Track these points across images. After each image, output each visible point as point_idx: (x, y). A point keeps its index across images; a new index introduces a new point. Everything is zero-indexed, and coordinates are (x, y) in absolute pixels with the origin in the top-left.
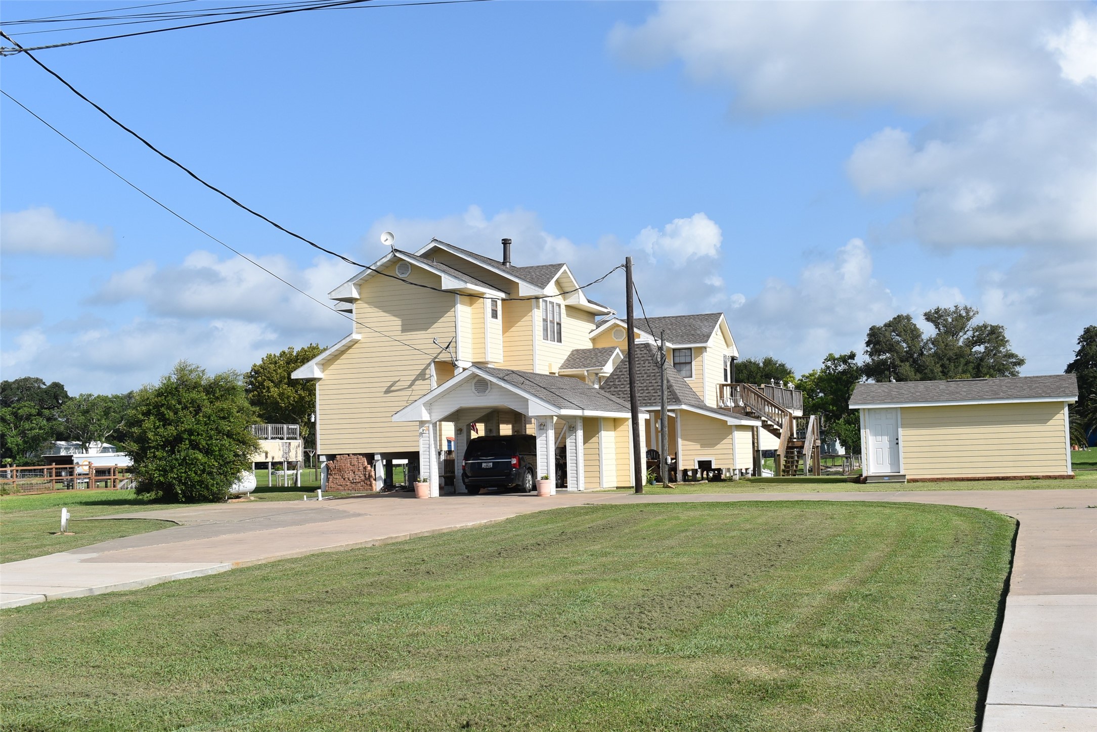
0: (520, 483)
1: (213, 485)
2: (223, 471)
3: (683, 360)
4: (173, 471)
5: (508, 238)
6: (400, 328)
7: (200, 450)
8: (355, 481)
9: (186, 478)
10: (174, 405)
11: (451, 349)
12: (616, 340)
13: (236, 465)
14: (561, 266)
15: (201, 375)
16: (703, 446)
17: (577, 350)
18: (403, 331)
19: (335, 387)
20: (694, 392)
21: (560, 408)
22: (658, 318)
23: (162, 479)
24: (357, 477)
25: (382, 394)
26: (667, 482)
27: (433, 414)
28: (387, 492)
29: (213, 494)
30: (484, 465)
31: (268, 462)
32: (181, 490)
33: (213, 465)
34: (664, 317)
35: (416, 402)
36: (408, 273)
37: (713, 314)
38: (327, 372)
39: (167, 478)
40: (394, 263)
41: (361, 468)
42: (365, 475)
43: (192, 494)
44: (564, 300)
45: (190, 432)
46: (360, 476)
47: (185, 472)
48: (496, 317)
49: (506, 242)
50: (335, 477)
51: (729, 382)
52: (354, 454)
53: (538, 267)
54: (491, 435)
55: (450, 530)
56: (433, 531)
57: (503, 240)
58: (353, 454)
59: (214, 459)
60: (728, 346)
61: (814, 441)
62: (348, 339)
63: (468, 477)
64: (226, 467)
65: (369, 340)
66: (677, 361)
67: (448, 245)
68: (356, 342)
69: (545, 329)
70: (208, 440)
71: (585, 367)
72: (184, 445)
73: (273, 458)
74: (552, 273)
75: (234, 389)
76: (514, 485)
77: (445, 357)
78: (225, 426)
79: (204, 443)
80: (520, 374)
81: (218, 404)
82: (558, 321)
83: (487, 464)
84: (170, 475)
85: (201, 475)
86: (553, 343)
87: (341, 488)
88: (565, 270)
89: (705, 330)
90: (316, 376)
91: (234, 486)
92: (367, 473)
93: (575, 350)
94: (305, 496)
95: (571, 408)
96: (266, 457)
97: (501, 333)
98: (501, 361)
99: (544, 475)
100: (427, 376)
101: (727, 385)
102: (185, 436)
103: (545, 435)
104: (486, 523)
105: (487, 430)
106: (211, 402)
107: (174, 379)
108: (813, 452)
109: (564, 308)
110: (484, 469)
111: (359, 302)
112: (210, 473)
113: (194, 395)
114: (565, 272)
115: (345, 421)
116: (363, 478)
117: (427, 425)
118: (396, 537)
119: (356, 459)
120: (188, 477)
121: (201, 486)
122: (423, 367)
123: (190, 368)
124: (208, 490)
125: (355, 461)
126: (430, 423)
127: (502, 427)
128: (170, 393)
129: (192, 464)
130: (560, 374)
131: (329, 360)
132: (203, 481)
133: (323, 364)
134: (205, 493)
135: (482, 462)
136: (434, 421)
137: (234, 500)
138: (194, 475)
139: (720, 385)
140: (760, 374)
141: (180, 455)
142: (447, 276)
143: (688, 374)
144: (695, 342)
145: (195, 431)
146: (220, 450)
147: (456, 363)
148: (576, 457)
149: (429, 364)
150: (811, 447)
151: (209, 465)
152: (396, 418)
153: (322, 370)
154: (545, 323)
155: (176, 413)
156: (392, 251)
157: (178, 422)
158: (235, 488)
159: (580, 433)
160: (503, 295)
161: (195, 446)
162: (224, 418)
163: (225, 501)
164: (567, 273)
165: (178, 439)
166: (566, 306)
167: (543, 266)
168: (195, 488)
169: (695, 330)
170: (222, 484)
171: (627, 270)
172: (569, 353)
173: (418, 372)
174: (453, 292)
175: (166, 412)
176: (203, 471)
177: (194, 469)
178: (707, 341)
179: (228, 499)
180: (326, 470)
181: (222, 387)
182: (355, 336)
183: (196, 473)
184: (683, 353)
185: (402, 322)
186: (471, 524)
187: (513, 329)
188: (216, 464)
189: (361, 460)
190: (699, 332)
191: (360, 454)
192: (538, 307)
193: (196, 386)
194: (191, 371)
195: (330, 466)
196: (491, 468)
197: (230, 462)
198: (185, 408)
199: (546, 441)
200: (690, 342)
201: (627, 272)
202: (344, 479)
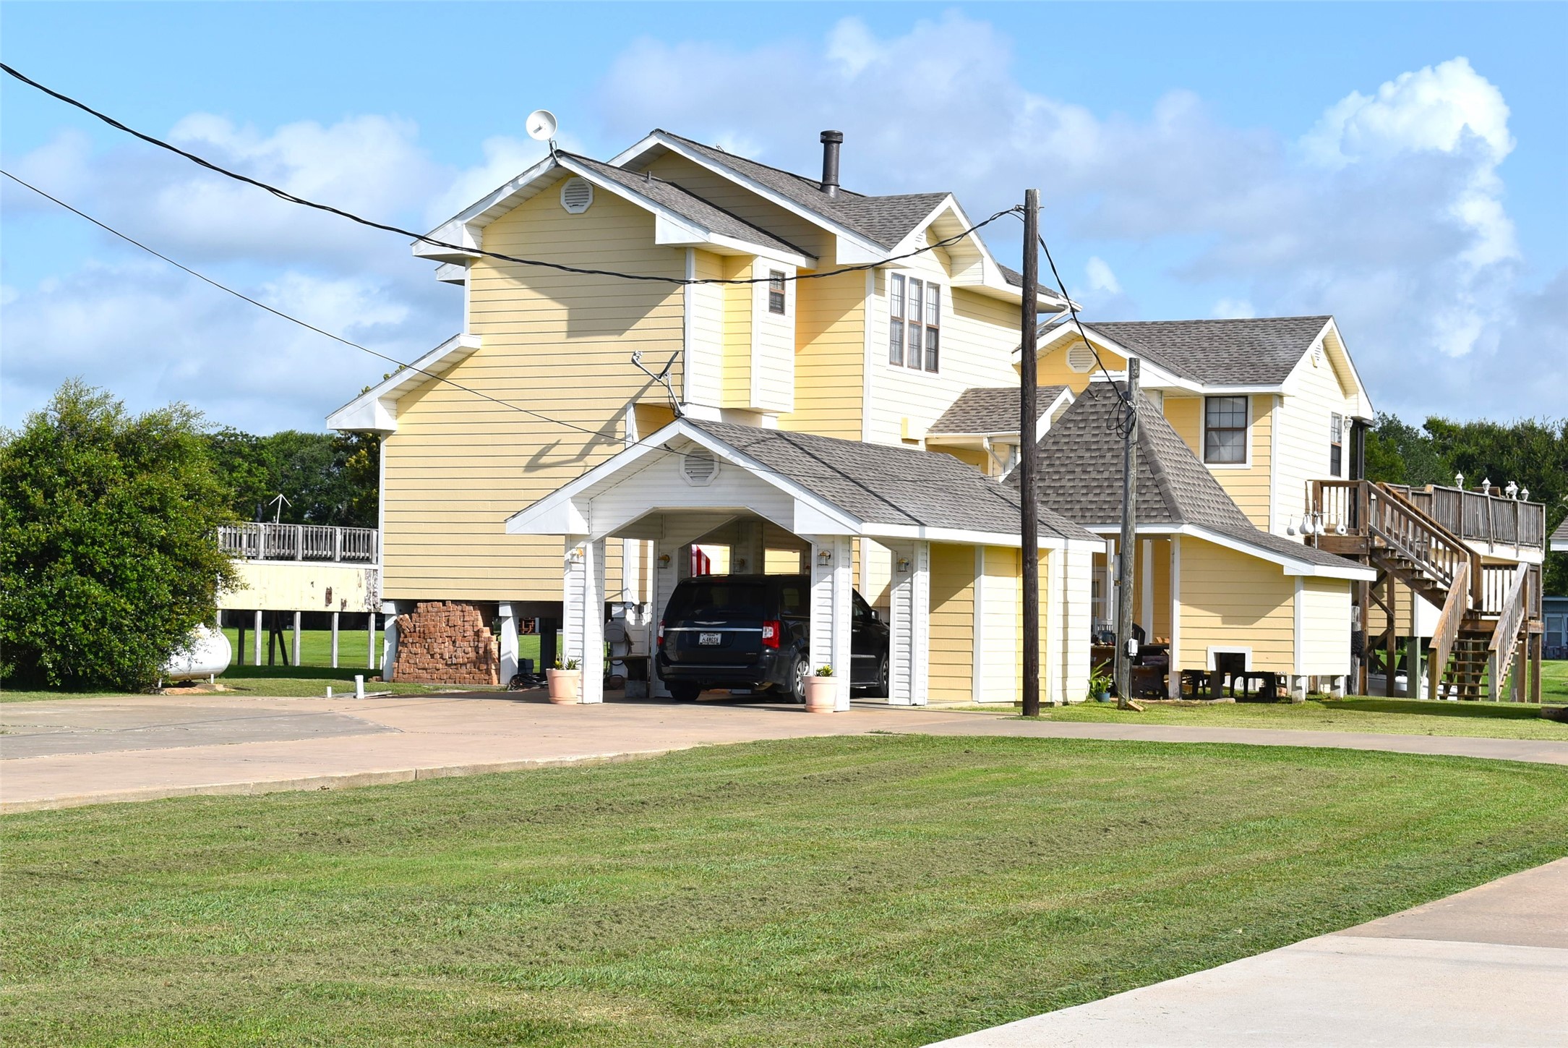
0: (781, 682)
1: (122, 654)
2: (147, 625)
3: (1226, 422)
4: (35, 620)
5: (836, 129)
6: (564, 326)
7: (99, 578)
8: (454, 661)
9: (64, 637)
10: (50, 477)
11: (670, 379)
12: (1075, 371)
13: (178, 614)
14: (939, 197)
15: (113, 413)
16: (1229, 619)
17: (976, 391)
18: (571, 333)
19: (421, 451)
20: (1226, 497)
21: (861, 520)
22: (1184, 323)
23: (11, 635)
24: (460, 653)
25: (519, 472)
26: (1126, 696)
27: (595, 522)
28: (522, 687)
29: (120, 672)
30: (703, 639)
31: (333, 613)
32: (54, 662)
33: (124, 610)
34: (1197, 322)
35: (558, 494)
36: (587, 205)
37: (1308, 319)
38: (404, 418)
39: (24, 634)
40: (558, 180)
41: (470, 633)
42: (476, 649)
43: (76, 672)
44: (951, 276)
45: (78, 538)
46: (465, 651)
47: (62, 624)
48: (780, 309)
49: (830, 140)
50: (414, 650)
51: (1345, 476)
52: (455, 602)
53: (889, 198)
54: (744, 573)
55: (520, 767)
56: (476, 768)
57: (822, 133)
58: (453, 601)
59: (128, 599)
60: (1346, 392)
61: (1524, 621)
62: (451, 347)
63: (668, 662)
64: (153, 617)
65: (497, 350)
66: (1214, 422)
67: (689, 144)
68: (470, 354)
69: (897, 342)
70: (113, 556)
71: (986, 429)
72: (63, 564)
73: (344, 604)
74: (916, 213)
75: (179, 447)
76: (768, 685)
77: (656, 395)
78: (155, 527)
79: (104, 561)
80: (797, 441)
81: (143, 479)
82: (932, 322)
83: (710, 637)
84: (30, 627)
85: (98, 630)
86: (917, 372)
87: (424, 675)
88: (949, 208)
89: (1283, 355)
90: (379, 425)
91: (174, 658)
92: (482, 645)
93: (973, 390)
94: (329, 689)
95: (891, 521)
96: (329, 600)
97: (791, 344)
98: (790, 409)
99: (820, 667)
100: (619, 436)
101: (1337, 484)
102: (66, 545)
103: (829, 578)
104: (612, 758)
105: (735, 561)
106: (131, 475)
107: (53, 419)
108: (1521, 648)
109: (949, 292)
110: (702, 646)
111: (479, 265)
112: (117, 628)
113: (89, 457)
114: (949, 212)
115: (438, 528)
116: (472, 655)
117: (581, 545)
118: (381, 776)
119: (459, 613)
120: (69, 635)
121: (96, 655)
122: (609, 415)
123: (86, 398)
124: (112, 663)
125: (456, 618)
126: (588, 541)
127: (770, 555)
128: (42, 450)
129: (78, 606)
130: (931, 442)
131: (409, 392)
132: (101, 645)
133: (397, 401)
134: (107, 670)
135: (699, 633)
136: (598, 536)
137: (177, 690)
138: (82, 630)
139: (1315, 482)
140: (1552, 458)
141: (52, 585)
142: (667, 215)
143: (1238, 454)
144: (1255, 382)
145: (87, 535)
146: (141, 579)
147: (682, 409)
148: (911, 630)
149: (624, 410)
150: (1515, 635)
151: (113, 609)
152: (514, 526)
153: (394, 413)
154: (898, 327)
155: (49, 494)
156: (551, 155)
157: (52, 514)
158: (179, 664)
159: (922, 579)
160: (801, 261)
161: (85, 567)
162: (152, 510)
163: (156, 692)
164: (953, 214)
165: (50, 552)
166: (954, 289)
167: (900, 198)
168: (85, 659)
169: (1260, 354)
170: (142, 653)
171: (1026, 218)
172: (956, 397)
173: (597, 427)
174: (681, 250)
175: (29, 493)
176: (102, 622)
177: (82, 618)
178: (1280, 382)
179: (165, 686)
180: (394, 634)
181: (156, 442)
182: (466, 341)
183: (86, 627)
184: (1227, 407)
185: (570, 314)
186: (574, 759)
187: (822, 338)
188: (130, 608)
189: (470, 614)
190: (1267, 359)
191: (468, 602)
192: (880, 290)
193: (99, 438)
194: (90, 405)
195: (404, 624)
196: (716, 646)
197: (162, 607)
198: (72, 483)
199: (832, 591)
200: (1244, 382)
201: (1026, 222)
202: (432, 656)
